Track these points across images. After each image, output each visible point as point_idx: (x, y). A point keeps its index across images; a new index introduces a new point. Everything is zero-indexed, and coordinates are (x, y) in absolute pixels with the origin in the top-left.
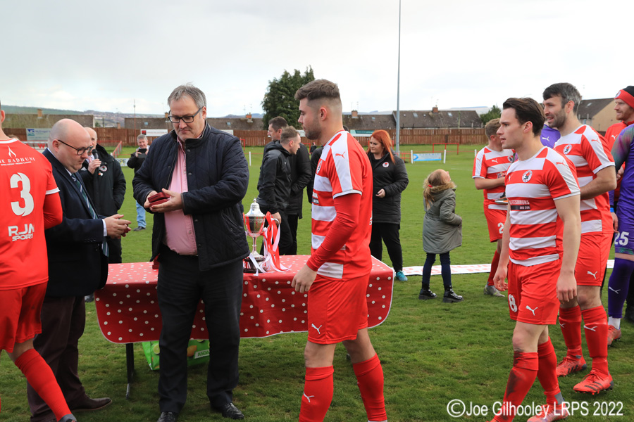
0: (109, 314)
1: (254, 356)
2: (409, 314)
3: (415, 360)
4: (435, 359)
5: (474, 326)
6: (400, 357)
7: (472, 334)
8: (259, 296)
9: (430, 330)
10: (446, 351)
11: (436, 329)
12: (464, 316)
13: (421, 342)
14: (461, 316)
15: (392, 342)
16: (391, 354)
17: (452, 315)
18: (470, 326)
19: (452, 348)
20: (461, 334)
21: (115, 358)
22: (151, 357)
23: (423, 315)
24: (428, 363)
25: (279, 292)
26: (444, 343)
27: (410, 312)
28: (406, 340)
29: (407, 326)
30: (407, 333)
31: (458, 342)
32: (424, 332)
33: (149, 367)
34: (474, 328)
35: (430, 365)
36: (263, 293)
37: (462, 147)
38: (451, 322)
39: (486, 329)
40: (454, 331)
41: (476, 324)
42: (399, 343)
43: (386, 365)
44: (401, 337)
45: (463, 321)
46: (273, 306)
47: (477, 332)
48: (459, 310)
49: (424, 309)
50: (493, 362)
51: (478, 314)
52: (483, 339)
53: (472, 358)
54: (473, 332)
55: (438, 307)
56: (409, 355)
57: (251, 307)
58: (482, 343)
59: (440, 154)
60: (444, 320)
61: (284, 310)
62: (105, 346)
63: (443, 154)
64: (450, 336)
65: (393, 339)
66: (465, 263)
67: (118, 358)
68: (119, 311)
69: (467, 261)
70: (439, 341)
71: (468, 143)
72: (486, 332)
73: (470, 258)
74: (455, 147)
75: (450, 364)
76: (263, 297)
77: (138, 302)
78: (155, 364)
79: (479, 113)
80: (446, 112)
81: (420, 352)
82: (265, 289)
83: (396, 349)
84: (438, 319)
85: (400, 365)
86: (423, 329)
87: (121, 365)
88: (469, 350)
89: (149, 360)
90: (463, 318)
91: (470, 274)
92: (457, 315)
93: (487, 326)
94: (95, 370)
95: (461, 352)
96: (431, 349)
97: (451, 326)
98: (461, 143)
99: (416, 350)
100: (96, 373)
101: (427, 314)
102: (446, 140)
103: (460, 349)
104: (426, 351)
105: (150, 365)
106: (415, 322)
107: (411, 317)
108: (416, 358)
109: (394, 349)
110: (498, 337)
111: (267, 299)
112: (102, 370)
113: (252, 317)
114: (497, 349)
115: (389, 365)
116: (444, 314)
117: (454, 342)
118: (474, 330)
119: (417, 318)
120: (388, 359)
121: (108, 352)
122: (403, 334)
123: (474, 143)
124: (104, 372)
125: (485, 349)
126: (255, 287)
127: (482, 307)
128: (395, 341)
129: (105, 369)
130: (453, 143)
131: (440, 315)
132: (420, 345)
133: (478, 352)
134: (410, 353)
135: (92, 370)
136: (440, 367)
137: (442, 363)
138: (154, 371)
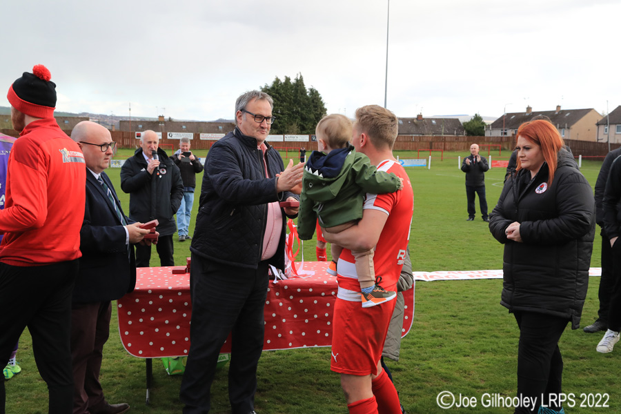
0: (130, 323)
1: (269, 362)
2: (417, 320)
3: (430, 368)
4: (450, 367)
5: (485, 334)
6: (415, 364)
7: (484, 341)
8: (281, 304)
9: (441, 336)
10: (460, 359)
11: (447, 335)
12: (473, 323)
13: (434, 350)
14: (470, 323)
15: (404, 348)
16: (405, 361)
17: (460, 322)
18: (480, 333)
19: (465, 356)
20: (472, 341)
21: (131, 362)
22: (169, 361)
23: (432, 321)
24: (443, 371)
25: (301, 301)
26: (457, 351)
27: (418, 318)
28: (419, 347)
29: (418, 333)
30: (419, 340)
31: (470, 349)
32: (435, 339)
33: (165, 371)
34: (484, 336)
35: (446, 373)
36: (286, 301)
37: (446, 154)
38: (460, 329)
39: (497, 337)
40: (465, 339)
41: (486, 332)
42: (412, 350)
43: (402, 373)
44: (414, 344)
45: (472, 328)
46: (295, 316)
47: (487, 340)
48: (466, 316)
49: (432, 315)
50: (509, 371)
51: (486, 321)
52: (495, 347)
53: (487, 367)
54: (484, 339)
55: (445, 313)
56: (424, 363)
57: (274, 315)
58: (495, 352)
59: (425, 160)
60: (454, 327)
61: (307, 321)
62: (119, 349)
63: (428, 160)
64: (462, 343)
65: (405, 345)
66: (465, 269)
67: (134, 362)
68: (141, 320)
69: (467, 266)
70: (452, 348)
71: (451, 150)
72: (497, 340)
73: (468, 264)
74: (439, 153)
75: (466, 373)
76: (286, 306)
77: (160, 310)
78: (172, 369)
79: (462, 120)
80: (430, 120)
81: (434, 359)
82: (287, 298)
83: (410, 356)
84: (447, 326)
85: (417, 372)
86: (434, 336)
87: (137, 369)
88: (483, 358)
89: (166, 365)
90: (471, 325)
91: (472, 280)
92: (465, 322)
93: (497, 333)
94: (112, 374)
95: (475, 360)
96: (445, 356)
97: (461, 333)
98: (445, 149)
99: (430, 357)
100: (113, 377)
101: (435, 321)
102: (431, 147)
103: (473, 357)
104: (441, 359)
105: (167, 369)
106: (424, 328)
107: (420, 323)
108: (431, 365)
109: (408, 356)
110: (510, 345)
111: (290, 309)
112: (119, 374)
113: (274, 327)
114: (510, 357)
115: (405, 373)
116: (452, 320)
117: (466, 350)
118: (485, 338)
119: (425, 324)
120: (403, 367)
121: (123, 356)
122: (415, 340)
123: (457, 150)
124: (121, 376)
125: (498, 357)
126: (277, 294)
127: (489, 314)
128: (408, 348)
129: (122, 373)
130: (437, 149)
131: (449, 321)
132: (432, 352)
133: (492, 360)
134: (424, 360)
135: (109, 374)
136: (456, 375)
137: (457, 372)
138: (171, 375)
